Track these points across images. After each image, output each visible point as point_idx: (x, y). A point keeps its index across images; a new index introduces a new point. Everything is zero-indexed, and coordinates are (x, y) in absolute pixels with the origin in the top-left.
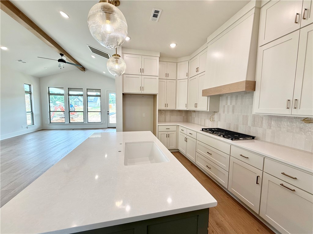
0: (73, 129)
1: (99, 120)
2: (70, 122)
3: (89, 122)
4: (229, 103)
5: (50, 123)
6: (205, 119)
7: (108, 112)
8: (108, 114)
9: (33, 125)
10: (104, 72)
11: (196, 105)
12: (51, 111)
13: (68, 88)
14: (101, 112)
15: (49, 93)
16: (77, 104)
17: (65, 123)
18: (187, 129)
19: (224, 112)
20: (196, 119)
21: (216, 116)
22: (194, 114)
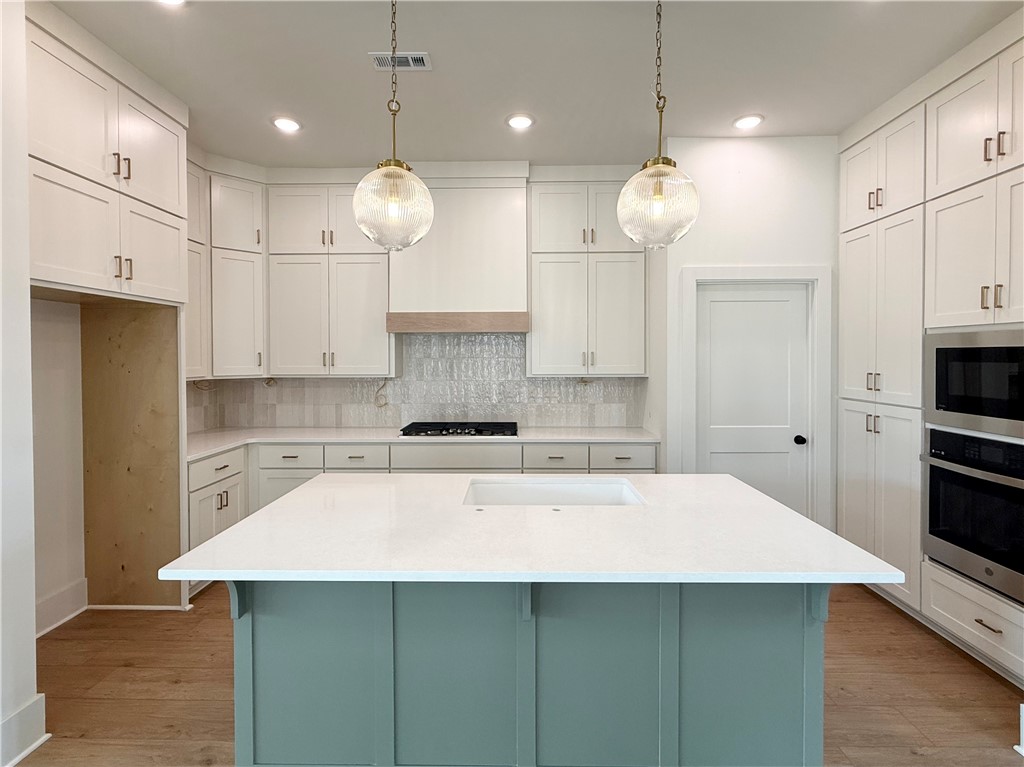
6: (338, 406)
11: (328, 359)
18: (324, 445)
19: (420, 377)
20: (286, 411)
21: (389, 390)
22: (272, 391)
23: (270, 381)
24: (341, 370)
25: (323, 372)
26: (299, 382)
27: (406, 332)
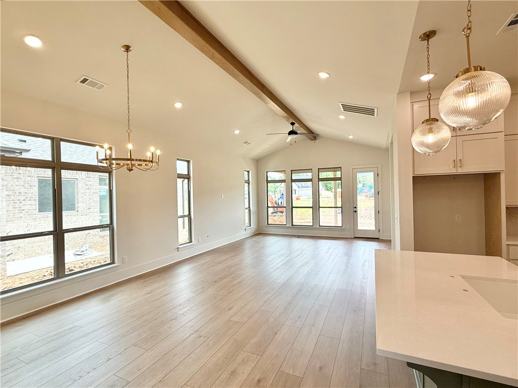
0: (299, 237)
2: (292, 225)
3: (321, 225)
5: (268, 224)
7: (355, 208)
8: (355, 212)
9: (250, 226)
10: (351, 137)
12: (269, 207)
13: (291, 171)
14: (341, 207)
15: (267, 180)
16: (303, 194)
17: (286, 225)
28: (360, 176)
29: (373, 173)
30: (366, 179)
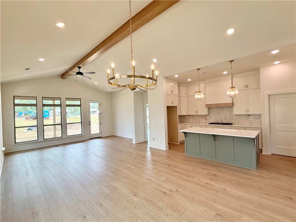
0: (56, 146)
1: (79, 132)
3: (68, 135)
4: (216, 111)
5: (15, 143)
6: (199, 120)
8: (90, 124)
11: (197, 112)
14: (81, 123)
17: (38, 140)
18: (196, 125)
19: (213, 115)
20: (191, 120)
21: (208, 117)
22: (189, 117)
23: (188, 115)
24: (199, 114)
25: (196, 114)
26: (193, 116)
27: (210, 107)
28: (91, 104)
29: (98, 103)
30: (94, 107)
